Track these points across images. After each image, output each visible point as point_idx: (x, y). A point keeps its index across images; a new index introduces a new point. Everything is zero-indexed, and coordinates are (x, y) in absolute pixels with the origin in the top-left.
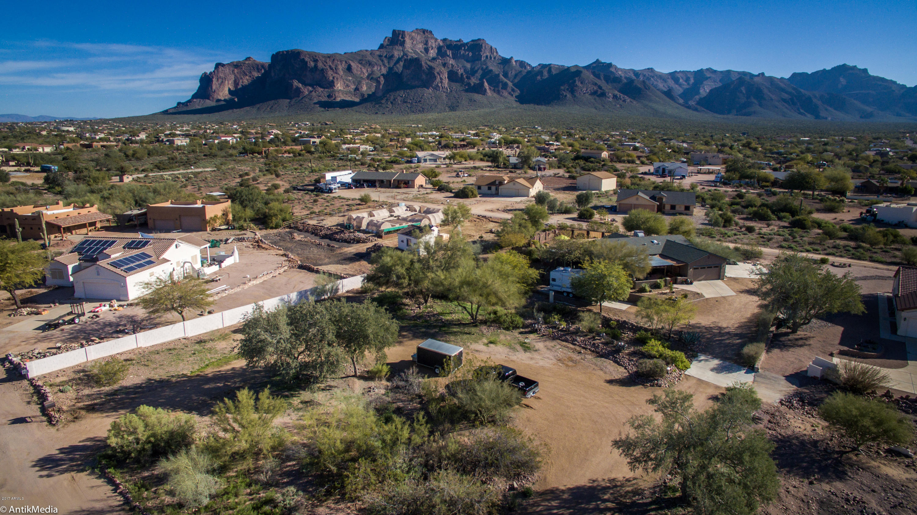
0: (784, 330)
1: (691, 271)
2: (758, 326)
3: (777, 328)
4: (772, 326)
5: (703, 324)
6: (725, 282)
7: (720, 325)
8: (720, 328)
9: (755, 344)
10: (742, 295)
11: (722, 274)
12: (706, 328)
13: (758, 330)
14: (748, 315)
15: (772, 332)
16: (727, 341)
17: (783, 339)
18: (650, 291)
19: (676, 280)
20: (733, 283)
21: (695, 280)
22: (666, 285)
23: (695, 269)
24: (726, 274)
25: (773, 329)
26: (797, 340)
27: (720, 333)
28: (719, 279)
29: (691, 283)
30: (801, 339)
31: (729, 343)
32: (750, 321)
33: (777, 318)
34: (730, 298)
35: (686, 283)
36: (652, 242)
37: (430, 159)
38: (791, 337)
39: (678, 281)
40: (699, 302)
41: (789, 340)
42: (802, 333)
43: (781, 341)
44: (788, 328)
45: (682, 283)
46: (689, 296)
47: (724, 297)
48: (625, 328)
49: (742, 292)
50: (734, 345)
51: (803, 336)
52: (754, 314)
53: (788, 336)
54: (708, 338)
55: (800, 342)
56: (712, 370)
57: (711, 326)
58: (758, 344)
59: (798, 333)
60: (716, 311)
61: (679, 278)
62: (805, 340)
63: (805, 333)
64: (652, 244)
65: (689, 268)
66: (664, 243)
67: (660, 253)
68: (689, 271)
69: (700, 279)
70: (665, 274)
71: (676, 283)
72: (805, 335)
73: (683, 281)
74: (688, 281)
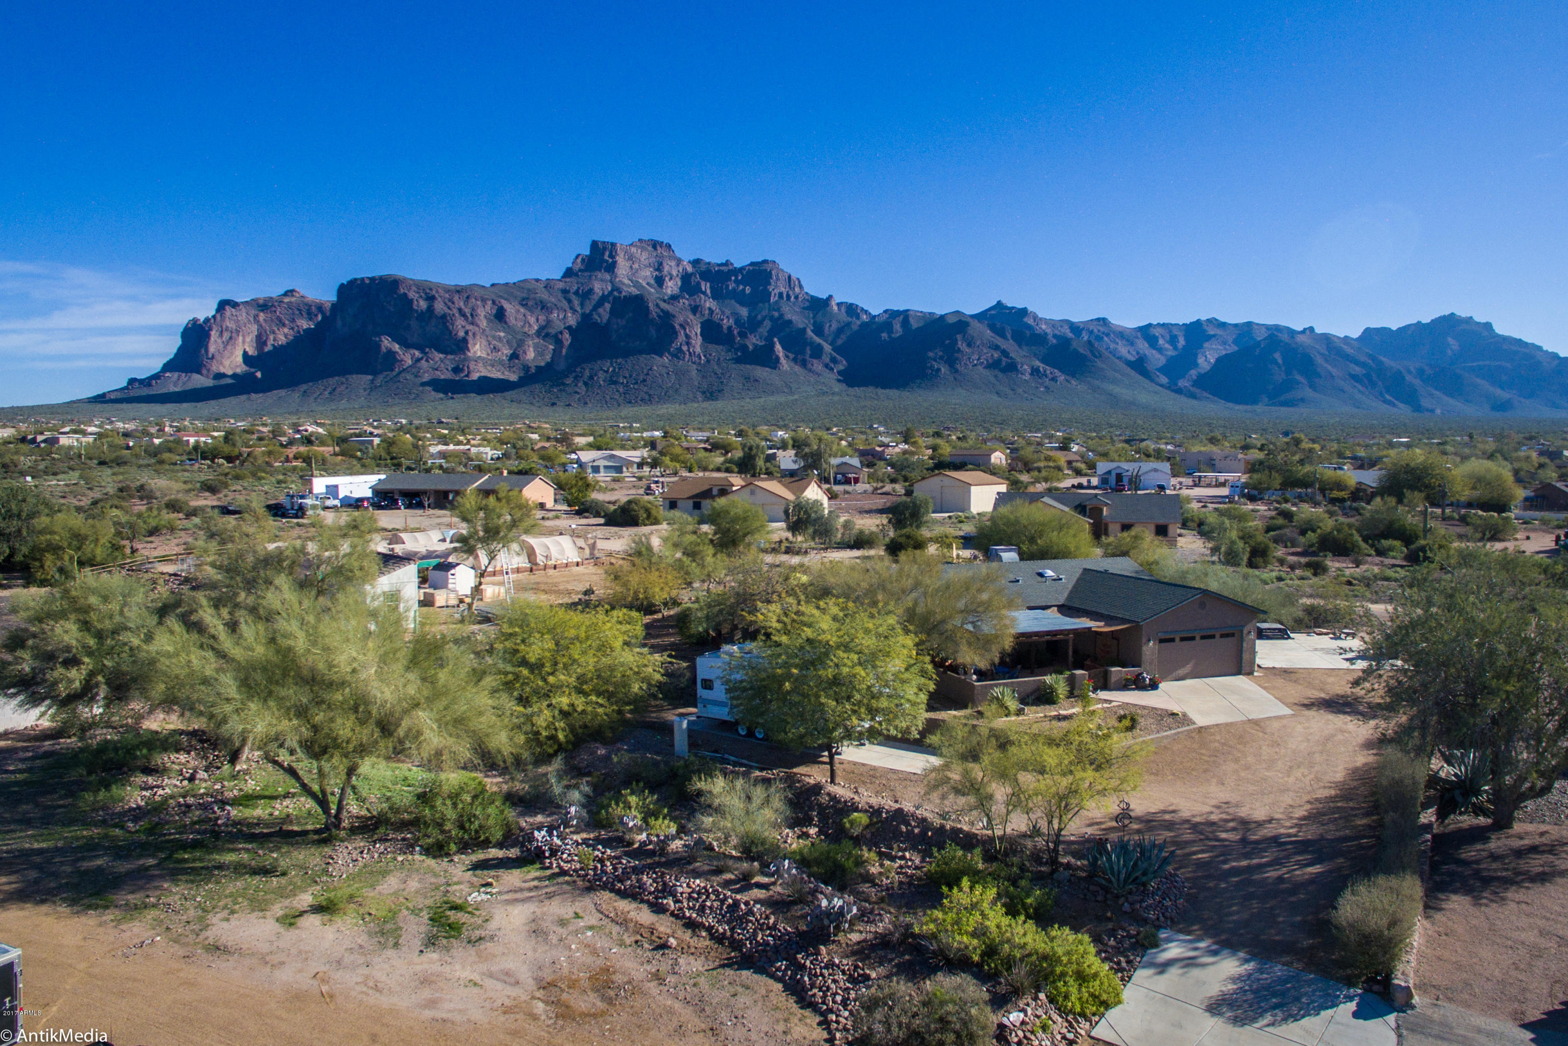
0: (1465, 820)
1: (1150, 649)
2: (1375, 808)
3: (1442, 815)
4: (1425, 806)
5: (1185, 814)
6: (1257, 681)
7: (1243, 812)
8: (1245, 824)
9: (1381, 880)
10: (1312, 713)
11: (1246, 656)
12: (1195, 827)
13: (1380, 824)
14: (1338, 774)
15: (1428, 827)
16: (1272, 874)
17: (1470, 852)
18: (1019, 712)
19: (1106, 675)
20: (1279, 682)
21: (1164, 678)
22: (1071, 695)
23: (1162, 641)
24: (1258, 661)
25: (1428, 816)
26: (1519, 853)
27: (1244, 841)
28: (1239, 673)
29: (1154, 686)
30: (1534, 849)
31: (1280, 879)
32: (1346, 793)
33: (1434, 780)
34: (1276, 725)
35: (1138, 684)
36: (1041, 575)
37: (606, 467)
38: (1496, 844)
39: (1113, 679)
40: (1175, 739)
41: (1494, 857)
42: (1530, 828)
43: (1466, 863)
44: (1479, 810)
45: (1124, 686)
46: (1142, 722)
47: (1256, 723)
48: (897, 836)
49: (1309, 705)
50: (1297, 887)
51: (1537, 840)
52: (1355, 770)
53: (1486, 840)
54: (1200, 864)
55: (1536, 864)
56: (1215, 1007)
57: (1214, 818)
58: (1394, 882)
59: (1517, 827)
60: (1229, 767)
61: (1113, 669)
62: (1550, 852)
63: (1543, 828)
64: (1039, 579)
65: (1144, 640)
66: (1077, 575)
67: (1061, 601)
68: (1144, 648)
69: (1181, 672)
70: (1071, 659)
71: (1105, 687)
72: (1542, 834)
73: (1127, 680)
74: (1144, 679)
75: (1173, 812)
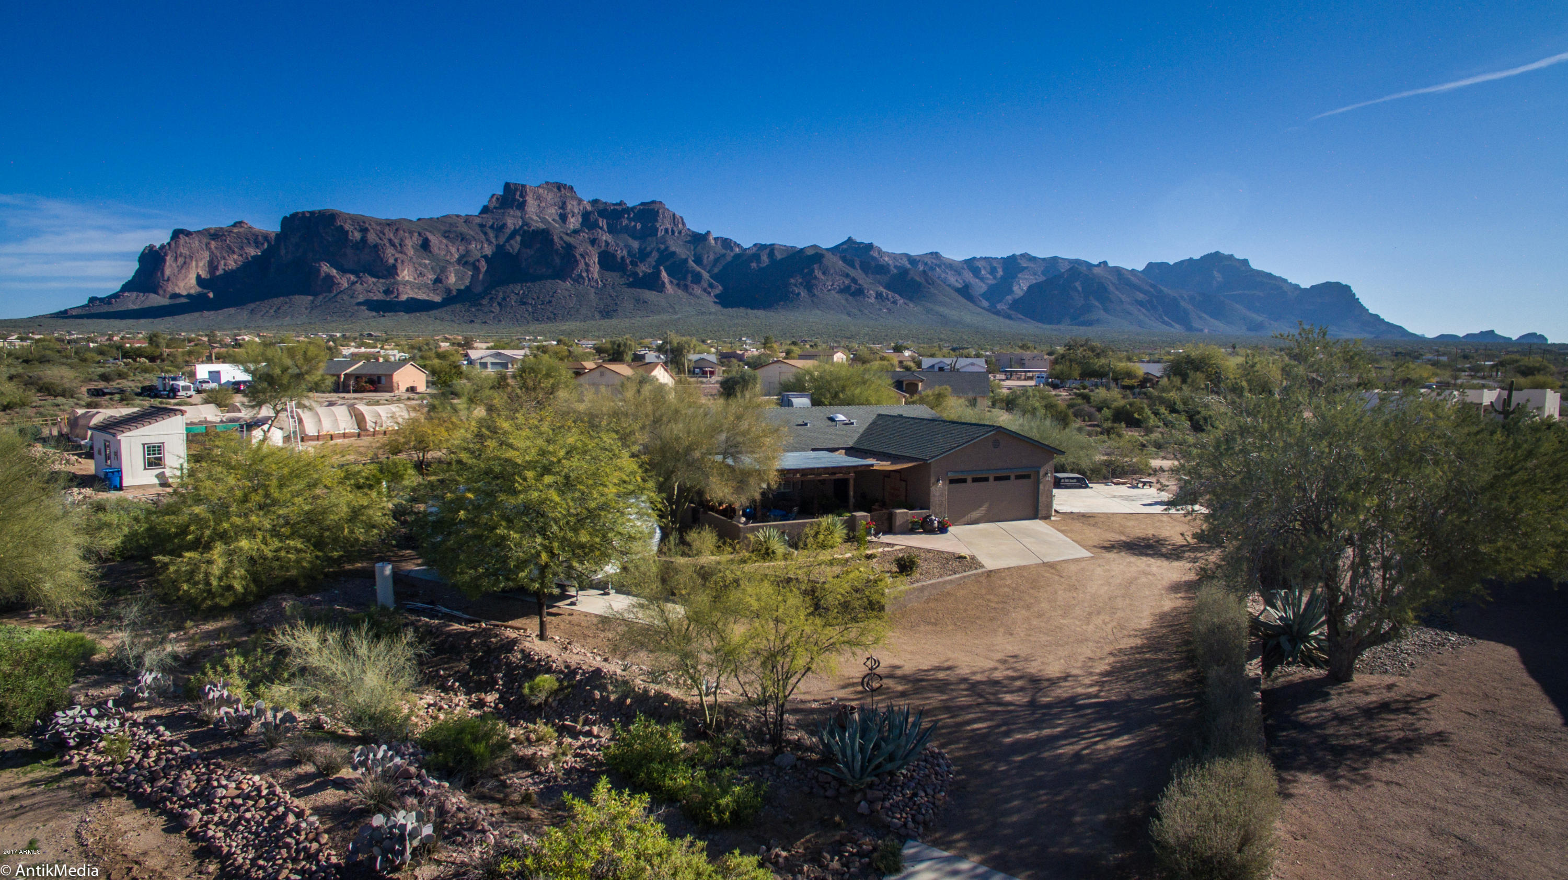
0: (1295, 673)
1: (939, 489)
2: (1190, 659)
3: (1268, 667)
4: (1248, 656)
5: (964, 671)
6: (1055, 525)
7: (1033, 668)
8: (1036, 683)
10: (1111, 556)
11: (1042, 499)
12: (973, 687)
13: (1200, 679)
14: (1145, 621)
15: (1256, 681)
16: (1067, 749)
17: (1310, 713)
18: (789, 557)
19: (891, 518)
20: (1077, 525)
21: (954, 523)
22: (849, 539)
23: (952, 481)
24: (1055, 507)
25: (1254, 668)
26: (1370, 713)
27: (1033, 704)
28: (1035, 516)
29: (943, 529)
30: (1385, 707)
31: (1077, 757)
32: (1154, 643)
33: (1255, 624)
34: (1073, 568)
35: (926, 527)
36: (832, 419)
38: (1337, 701)
39: (899, 521)
40: (960, 584)
41: (1341, 719)
42: (1374, 679)
43: (1304, 727)
44: (1309, 660)
45: (911, 529)
46: (924, 565)
47: (1051, 566)
49: (1109, 548)
50: (1102, 767)
51: (1387, 696)
52: (1163, 616)
53: (1326, 696)
54: (977, 739)
55: (1393, 727)
57: (998, 675)
59: (1359, 680)
60: (1019, 615)
61: (898, 511)
62: (1406, 710)
63: (1388, 679)
64: (830, 423)
65: (933, 480)
66: (870, 420)
67: (851, 444)
68: (933, 489)
69: (974, 515)
70: (852, 500)
71: (890, 531)
72: (1390, 687)
73: (914, 523)
74: (932, 521)
75: (949, 668)
